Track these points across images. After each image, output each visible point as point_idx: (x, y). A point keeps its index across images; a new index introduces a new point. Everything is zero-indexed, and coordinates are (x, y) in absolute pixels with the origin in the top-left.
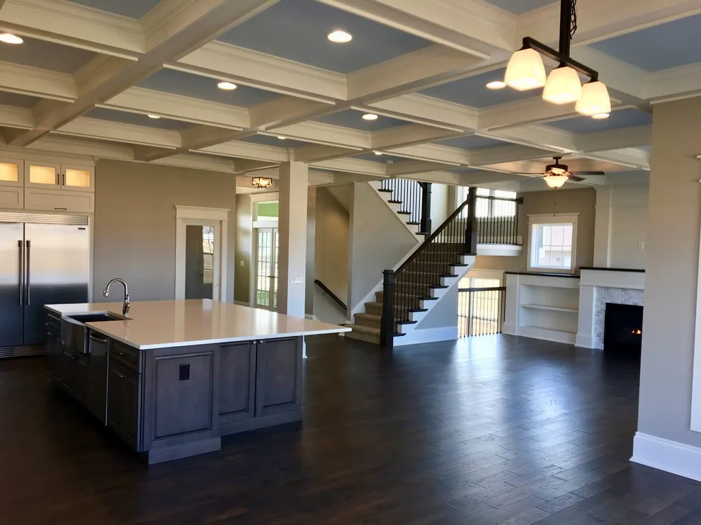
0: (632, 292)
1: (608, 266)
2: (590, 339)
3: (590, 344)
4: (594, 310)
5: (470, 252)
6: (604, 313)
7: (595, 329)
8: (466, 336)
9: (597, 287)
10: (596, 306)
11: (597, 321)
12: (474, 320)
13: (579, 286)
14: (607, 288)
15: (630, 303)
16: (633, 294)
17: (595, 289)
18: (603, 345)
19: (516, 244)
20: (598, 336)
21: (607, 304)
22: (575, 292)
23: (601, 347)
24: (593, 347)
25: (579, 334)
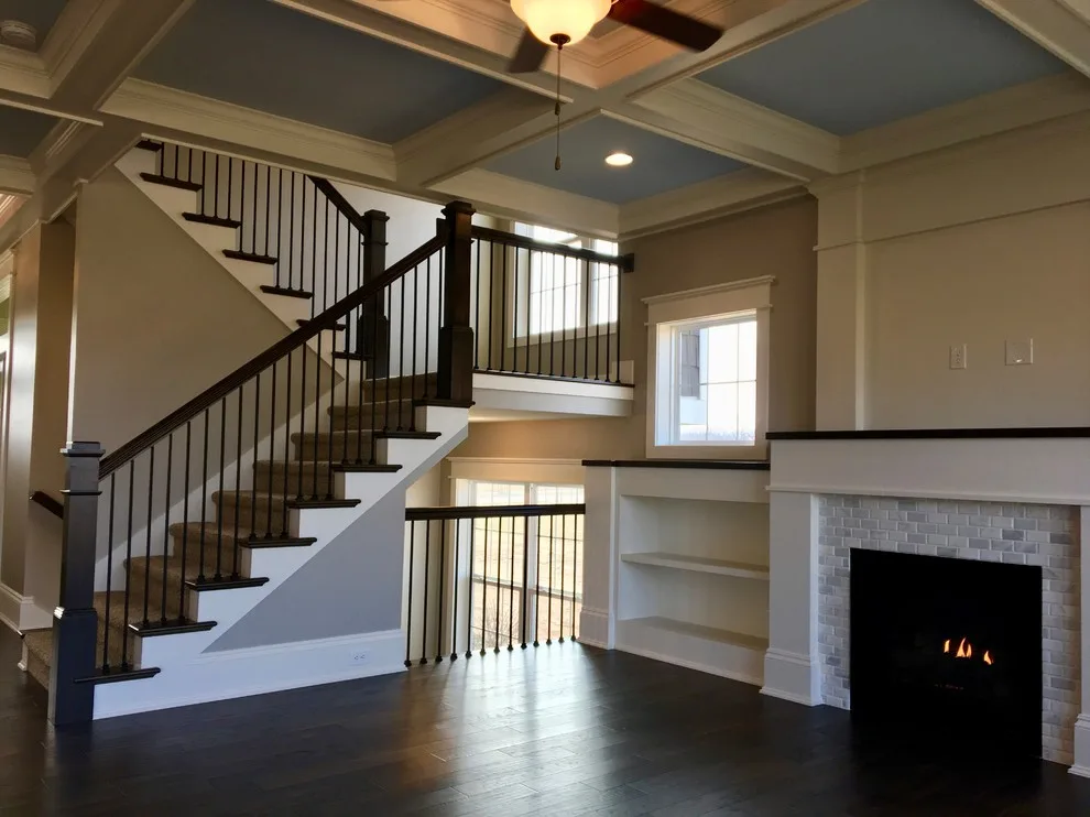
0: (935, 507)
1: (860, 426)
2: (806, 672)
3: (807, 689)
4: (816, 569)
5: (449, 398)
6: (846, 582)
7: (822, 639)
8: (517, 645)
9: (822, 495)
10: (821, 561)
11: (828, 613)
12: (543, 600)
13: (768, 493)
14: (854, 499)
15: (929, 548)
16: (937, 517)
17: (815, 505)
18: (847, 693)
19: (618, 383)
20: (832, 661)
21: (854, 551)
22: (756, 514)
23: (843, 700)
24: (816, 698)
25: (773, 653)
